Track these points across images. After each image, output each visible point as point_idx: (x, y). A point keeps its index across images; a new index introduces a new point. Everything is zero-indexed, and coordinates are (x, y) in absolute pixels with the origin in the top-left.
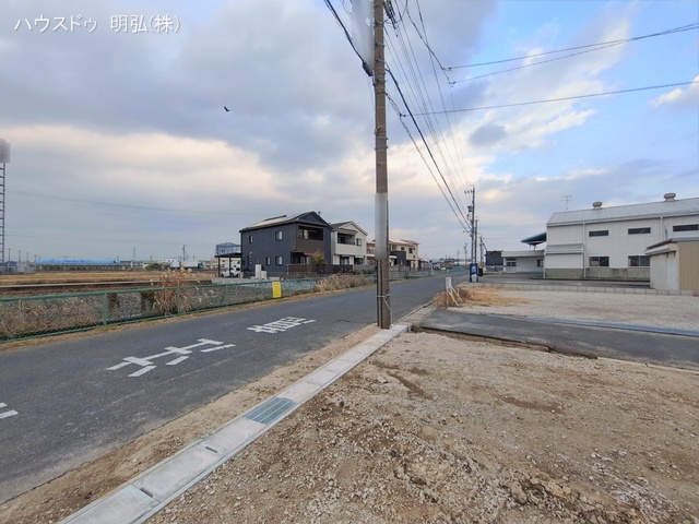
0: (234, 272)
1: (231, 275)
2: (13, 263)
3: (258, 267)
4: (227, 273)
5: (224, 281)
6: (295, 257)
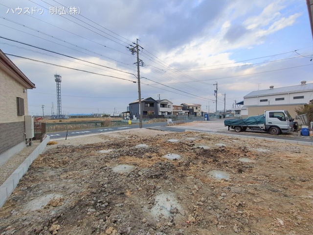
0: (128, 118)
1: (127, 119)
2: (64, 116)
3: (134, 116)
4: (125, 118)
5: (124, 121)
6: (145, 113)
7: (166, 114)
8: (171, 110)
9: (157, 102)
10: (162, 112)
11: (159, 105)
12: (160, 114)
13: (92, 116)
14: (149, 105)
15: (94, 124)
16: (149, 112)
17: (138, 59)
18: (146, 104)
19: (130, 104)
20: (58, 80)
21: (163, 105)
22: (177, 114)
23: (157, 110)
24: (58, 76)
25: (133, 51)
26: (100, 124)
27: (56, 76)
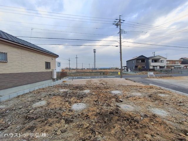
0: (125, 70)
3: (129, 69)
6: (136, 67)
7: (158, 68)
8: (164, 64)
9: (148, 59)
10: (153, 66)
11: (150, 61)
12: (151, 68)
13: (109, 69)
14: (140, 61)
15: (99, 73)
16: (139, 67)
17: (120, 29)
18: (138, 61)
19: (127, 61)
20: (95, 52)
21: (156, 61)
22: (173, 68)
23: (148, 65)
24: (95, 50)
25: (117, 25)
26: (102, 74)
27: (94, 50)
